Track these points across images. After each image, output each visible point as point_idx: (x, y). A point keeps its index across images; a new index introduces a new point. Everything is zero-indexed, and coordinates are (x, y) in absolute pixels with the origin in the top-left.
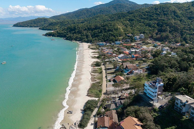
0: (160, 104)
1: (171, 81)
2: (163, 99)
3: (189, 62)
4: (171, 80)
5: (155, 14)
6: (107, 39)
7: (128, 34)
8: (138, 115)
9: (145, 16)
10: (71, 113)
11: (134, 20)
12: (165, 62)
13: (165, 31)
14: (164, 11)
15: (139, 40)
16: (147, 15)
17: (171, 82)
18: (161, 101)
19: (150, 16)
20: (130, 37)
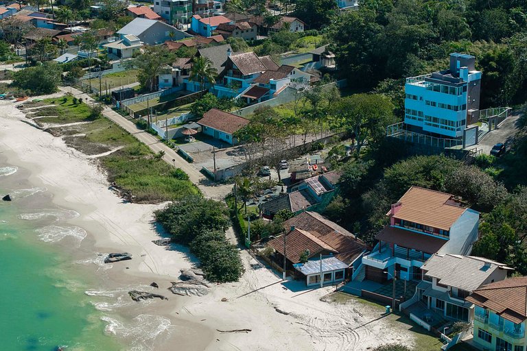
0: (488, 146)
1: (493, 69)
2: (490, 130)
3: (514, 10)
4: (494, 64)
8: (438, 180)
10: (123, 257)
12: (412, 23)
17: (496, 73)
18: (488, 135)
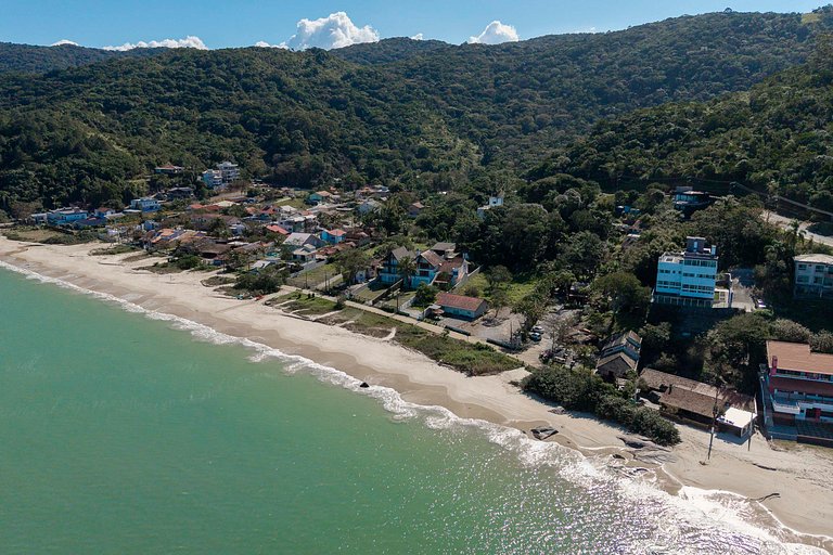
5: (208, 84)
6: (68, 191)
7: (159, 165)
9: (169, 90)
11: (129, 108)
13: (291, 148)
14: (239, 77)
15: (223, 187)
16: (179, 87)
19: (196, 91)
20: (175, 175)
